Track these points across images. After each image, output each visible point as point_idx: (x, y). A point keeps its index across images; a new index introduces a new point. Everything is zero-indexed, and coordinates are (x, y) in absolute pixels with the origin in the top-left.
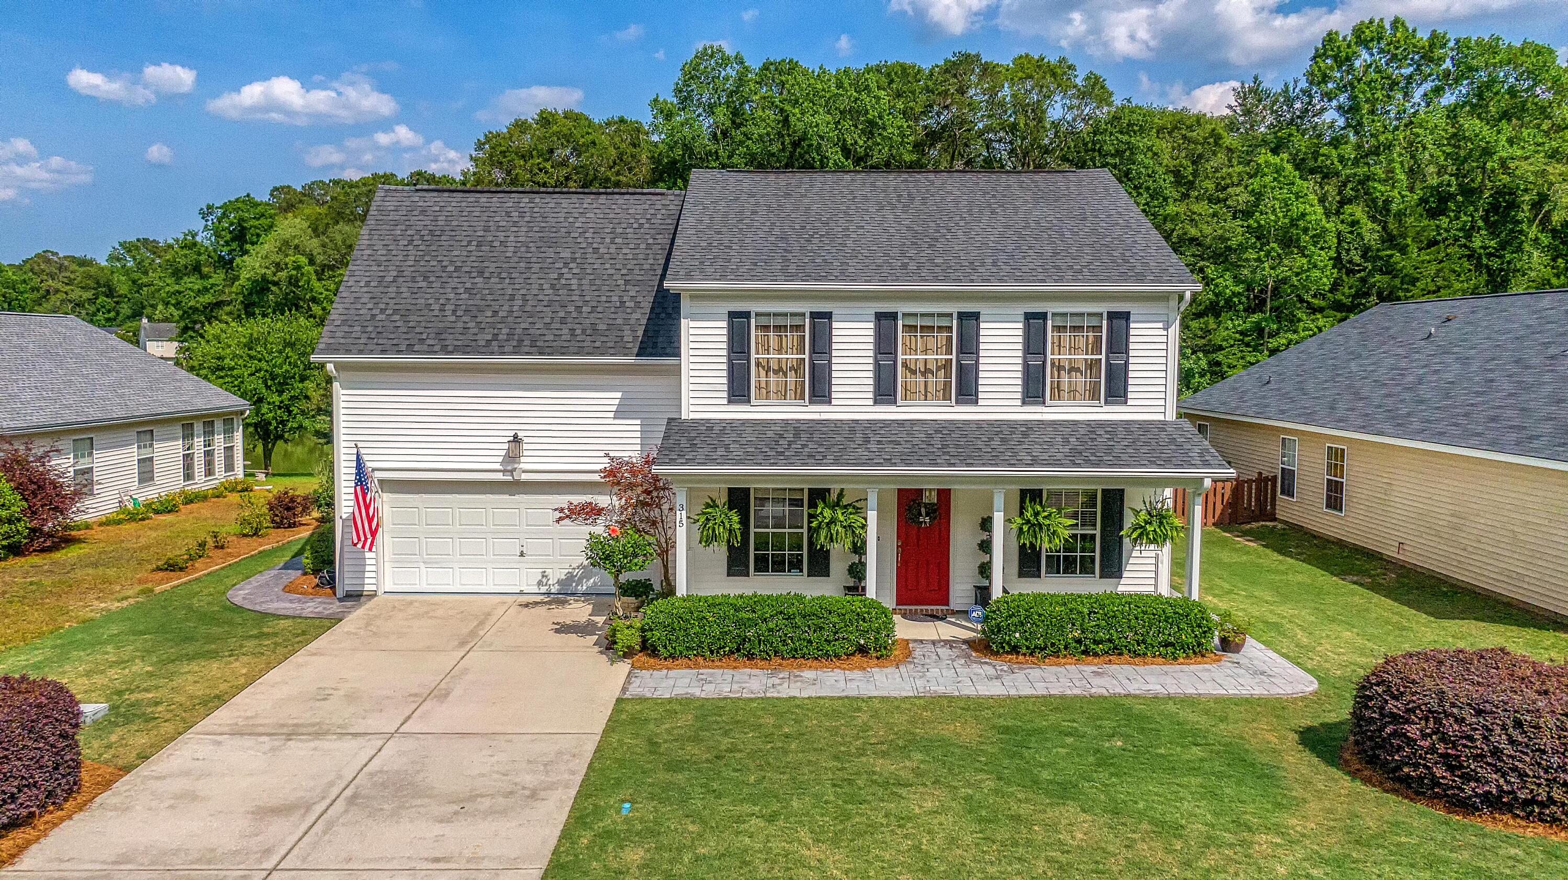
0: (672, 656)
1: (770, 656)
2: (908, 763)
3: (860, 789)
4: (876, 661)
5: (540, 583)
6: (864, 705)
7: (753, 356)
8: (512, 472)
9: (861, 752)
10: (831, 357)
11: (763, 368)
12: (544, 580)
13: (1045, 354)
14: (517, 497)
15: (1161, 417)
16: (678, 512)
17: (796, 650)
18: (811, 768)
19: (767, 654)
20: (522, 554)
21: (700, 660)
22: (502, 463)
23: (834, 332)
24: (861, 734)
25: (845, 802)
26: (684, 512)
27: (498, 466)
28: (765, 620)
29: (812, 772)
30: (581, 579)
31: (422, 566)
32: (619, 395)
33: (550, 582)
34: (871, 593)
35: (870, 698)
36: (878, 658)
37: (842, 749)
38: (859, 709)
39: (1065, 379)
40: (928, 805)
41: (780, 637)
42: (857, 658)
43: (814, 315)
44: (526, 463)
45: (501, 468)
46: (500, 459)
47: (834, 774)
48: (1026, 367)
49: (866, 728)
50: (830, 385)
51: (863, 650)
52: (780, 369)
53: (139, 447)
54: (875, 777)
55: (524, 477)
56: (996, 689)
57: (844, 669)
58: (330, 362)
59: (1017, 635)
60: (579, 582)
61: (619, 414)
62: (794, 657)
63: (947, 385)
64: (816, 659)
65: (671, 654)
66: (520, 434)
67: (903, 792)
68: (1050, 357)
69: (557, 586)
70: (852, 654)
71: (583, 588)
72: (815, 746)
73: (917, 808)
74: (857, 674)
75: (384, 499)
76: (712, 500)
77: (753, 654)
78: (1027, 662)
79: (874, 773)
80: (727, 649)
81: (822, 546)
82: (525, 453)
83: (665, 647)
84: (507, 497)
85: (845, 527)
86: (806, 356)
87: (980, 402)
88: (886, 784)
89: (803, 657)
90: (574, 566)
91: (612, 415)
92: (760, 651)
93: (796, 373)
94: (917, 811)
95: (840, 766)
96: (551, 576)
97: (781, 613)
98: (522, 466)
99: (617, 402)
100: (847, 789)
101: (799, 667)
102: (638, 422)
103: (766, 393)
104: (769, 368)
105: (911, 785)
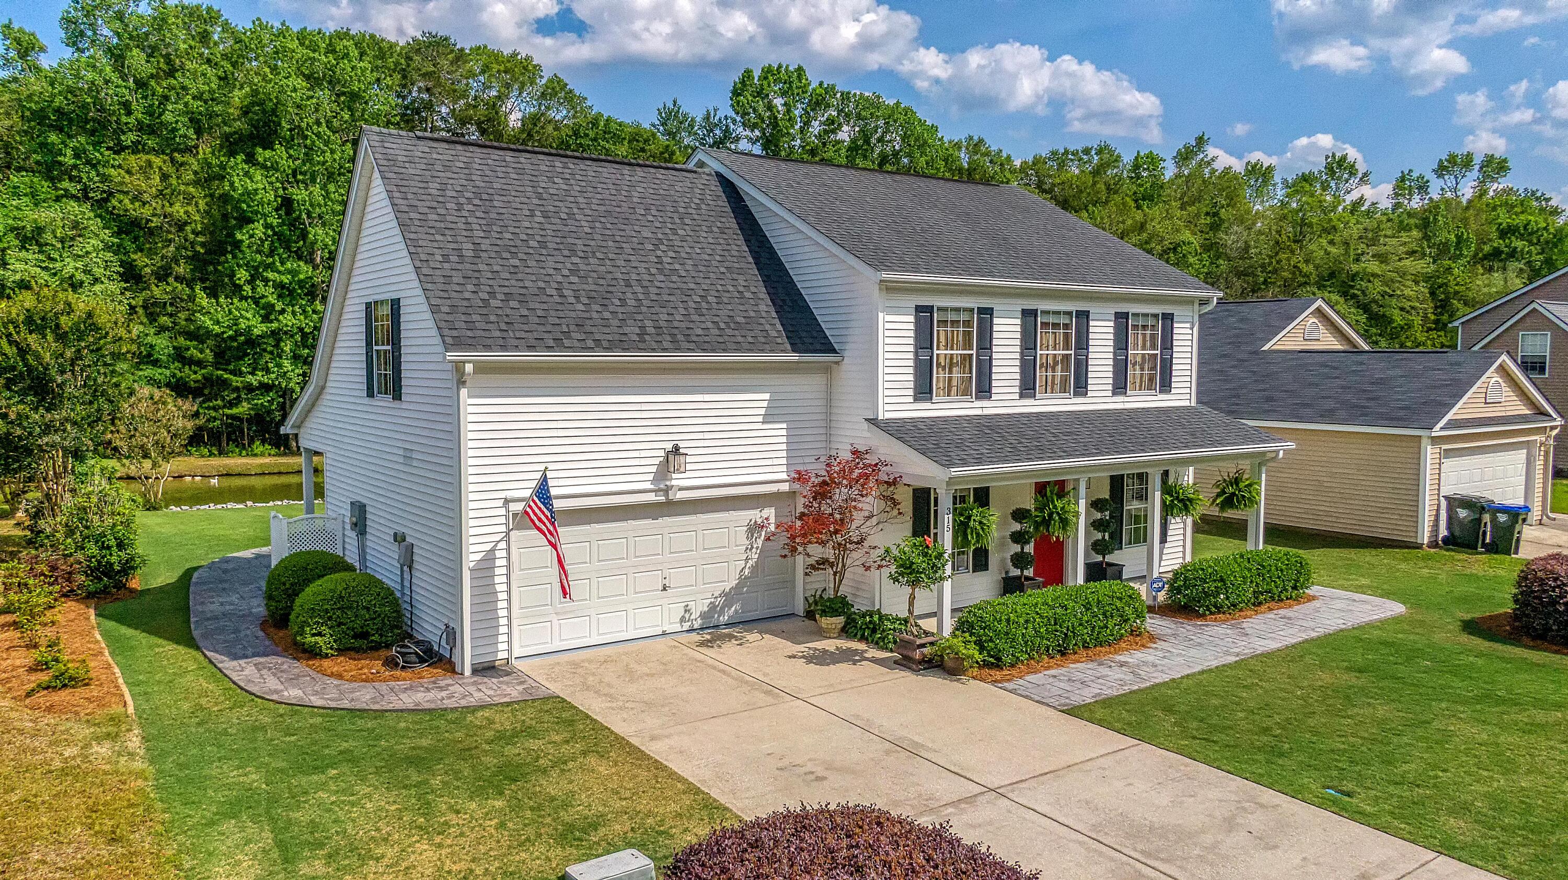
5: (683, 620)
7: (935, 352)
8: (667, 490)
10: (991, 353)
12: (687, 616)
13: (1127, 350)
14: (660, 520)
15: (1188, 403)
20: (664, 589)
22: (653, 482)
23: (995, 328)
27: (648, 486)
30: (722, 609)
31: (554, 618)
32: (767, 396)
33: (693, 617)
39: (1137, 371)
43: (980, 311)
44: (682, 480)
45: (652, 487)
46: (651, 477)
48: (1115, 361)
50: (991, 380)
55: (680, 495)
58: (469, 362)
59: (1222, 596)
60: (721, 612)
61: (768, 418)
66: (681, 444)
68: (1130, 352)
69: (699, 621)
71: (724, 619)
81: (1058, 538)
82: (684, 467)
84: (650, 521)
86: (974, 352)
87: (1090, 394)
90: (716, 594)
91: (760, 419)
96: (693, 610)
98: (674, 483)
99: (765, 404)
102: (784, 426)
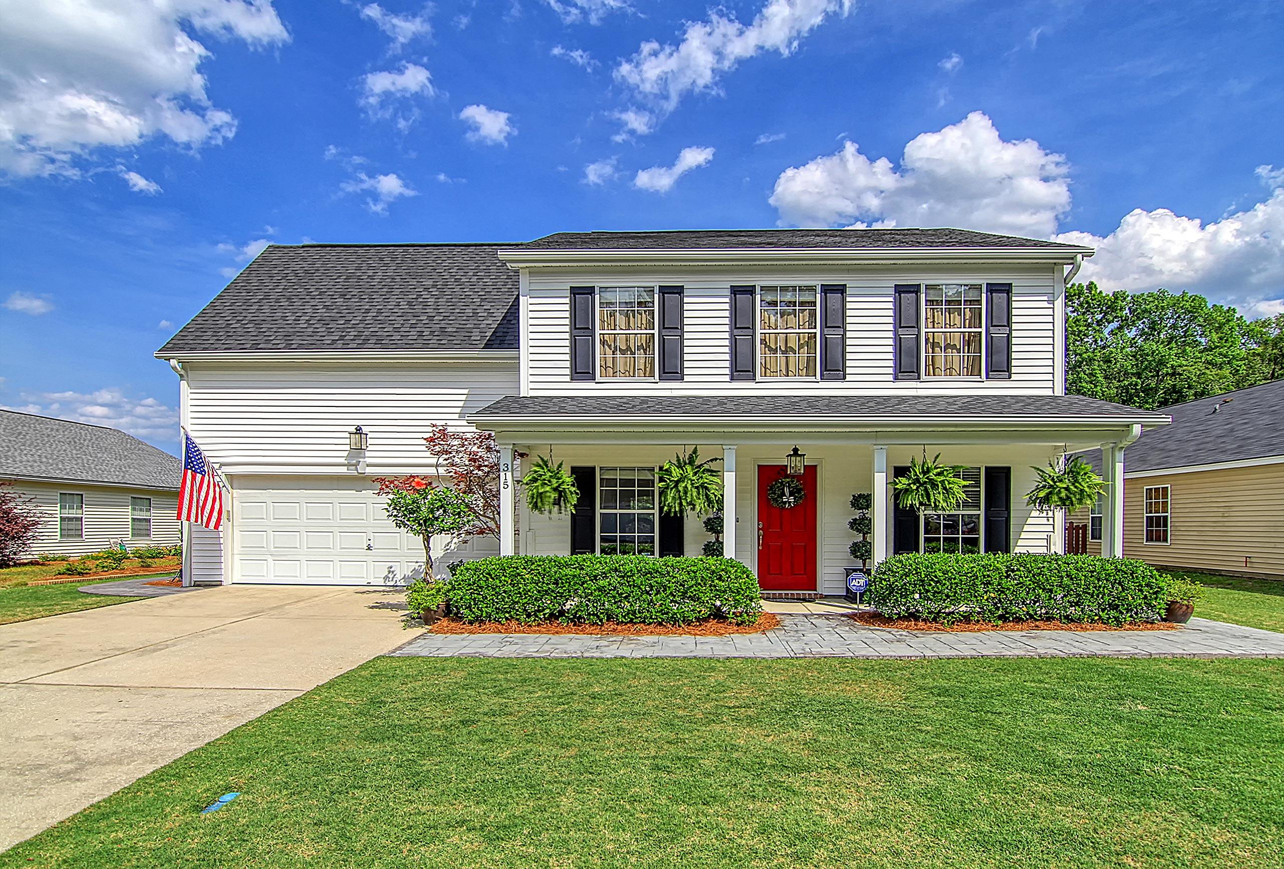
0: (479, 620)
1: (601, 620)
2: (795, 734)
3: (708, 775)
4: (735, 628)
5: (386, 579)
6: (719, 665)
7: (598, 331)
8: (356, 465)
9: (713, 718)
10: (683, 332)
11: (610, 346)
13: (918, 326)
14: (362, 491)
15: (1049, 392)
16: (502, 474)
17: (634, 613)
18: (620, 740)
19: (598, 617)
20: (369, 548)
21: (514, 624)
22: (346, 457)
23: (686, 307)
24: (713, 695)
25: (673, 800)
26: (509, 474)
27: (342, 460)
28: (595, 577)
29: (619, 746)
31: (270, 559)
32: (466, 391)
33: (398, 577)
34: (729, 552)
35: (728, 658)
36: (738, 625)
37: (680, 713)
38: (713, 669)
39: (940, 355)
40: (852, 806)
41: (614, 597)
42: (712, 623)
43: (664, 290)
44: (371, 457)
45: (346, 462)
46: (345, 454)
47: (660, 748)
48: (898, 340)
49: (721, 688)
50: (682, 361)
51: (718, 615)
52: (629, 348)
53: (134, 509)
54: (735, 755)
55: (369, 470)
56: (901, 650)
57: (695, 634)
59: (917, 596)
62: (631, 621)
63: (811, 361)
64: (660, 624)
65: (477, 616)
66: (365, 430)
67: (795, 781)
68: (923, 330)
70: (706, 620)
72: (636, 708)
73: (829, 814)
74: (711, 639)
75: (234, 496)
76: (542, 459)
77: (580, 617)
78: (930, 628)
79: (735, 748)
80: (547, 611)
82: (370, 448)
83: (469, 607)
84: (353, 492)
85: (697, 488)
86: (656, 332)
87: (848, 378)
88: (758, 768)
89: (644, 622)
92: (589, 614)
93: (645, 351)
94: (831, 820)
95: (672, 736)
96: (398, 571)
97: (616, 570)
98: (366, 460)
99: (464, 398)
100: (681, 774)
101: (638, 633)
103: (611, 370)
104: (616, 347)
105: (808, 769)
